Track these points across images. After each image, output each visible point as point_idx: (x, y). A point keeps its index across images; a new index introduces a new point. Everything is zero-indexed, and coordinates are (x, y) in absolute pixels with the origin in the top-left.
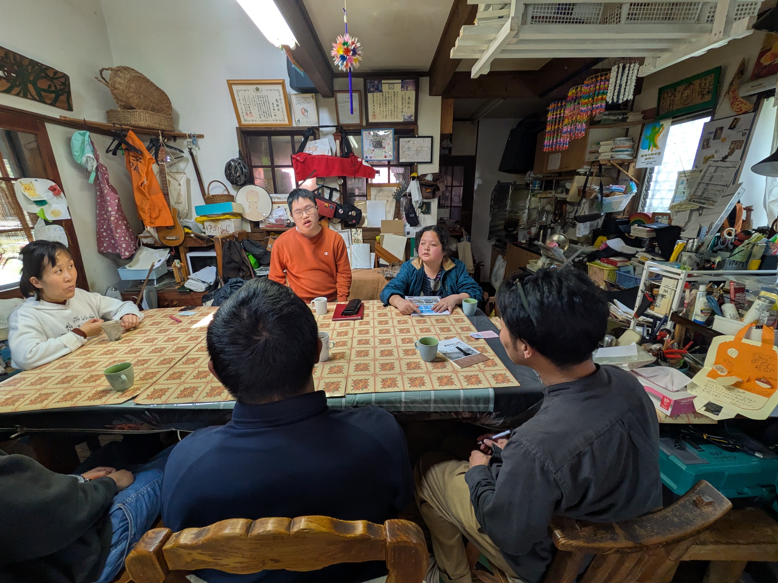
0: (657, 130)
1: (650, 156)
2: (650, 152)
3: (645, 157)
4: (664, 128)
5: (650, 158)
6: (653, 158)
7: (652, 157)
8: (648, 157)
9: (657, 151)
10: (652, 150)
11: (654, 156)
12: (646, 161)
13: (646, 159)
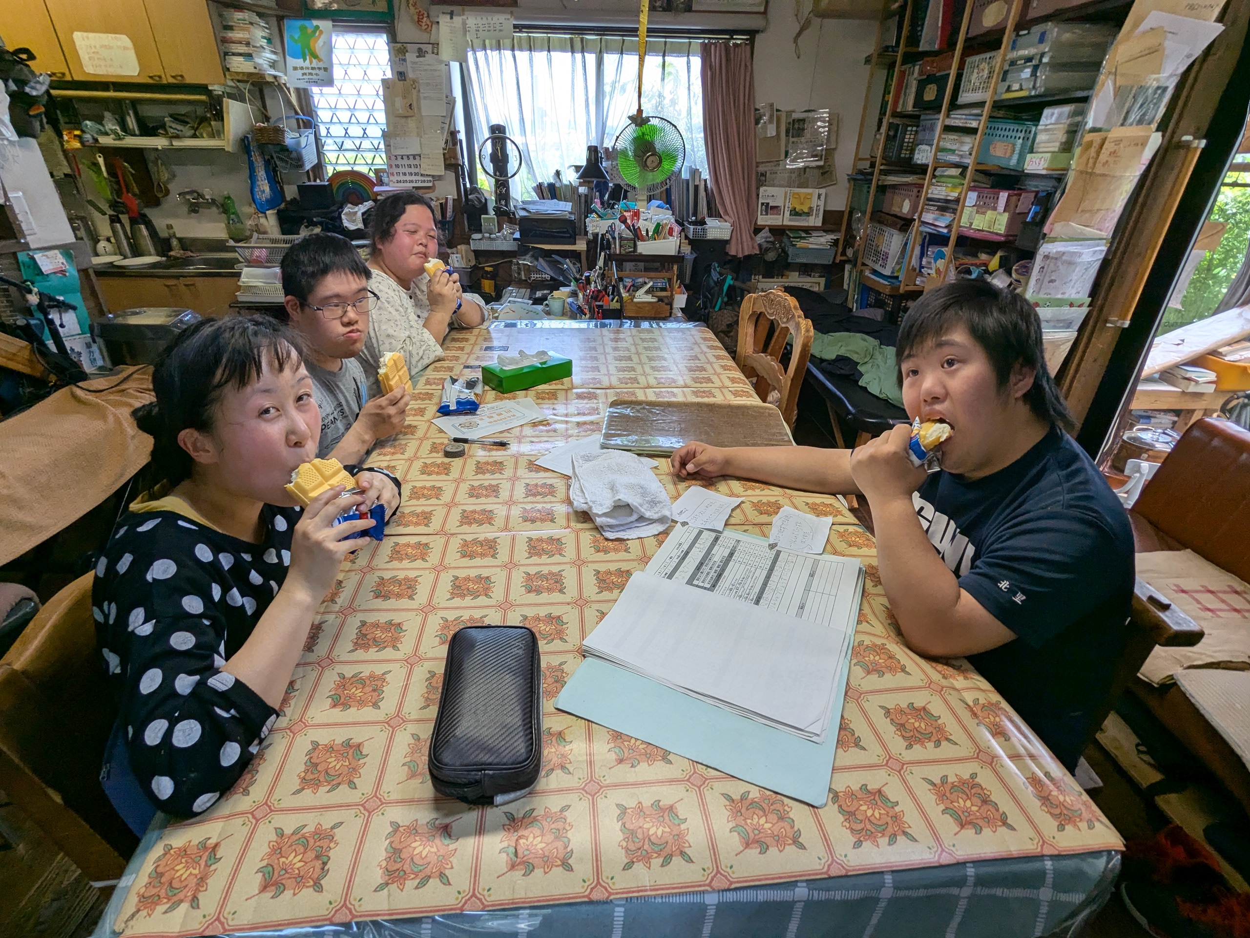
1: (310, 71)
2: (307, 63)
3: (301, 72)
4: (322, 33)
5: (311, 74)
6: (317, 74)
7: (313, 72)
8: (305, 71)
9: (321, 65)
10: (311, 62)
11: (317, 71)
12: (305, 77)
13: (304, 74)
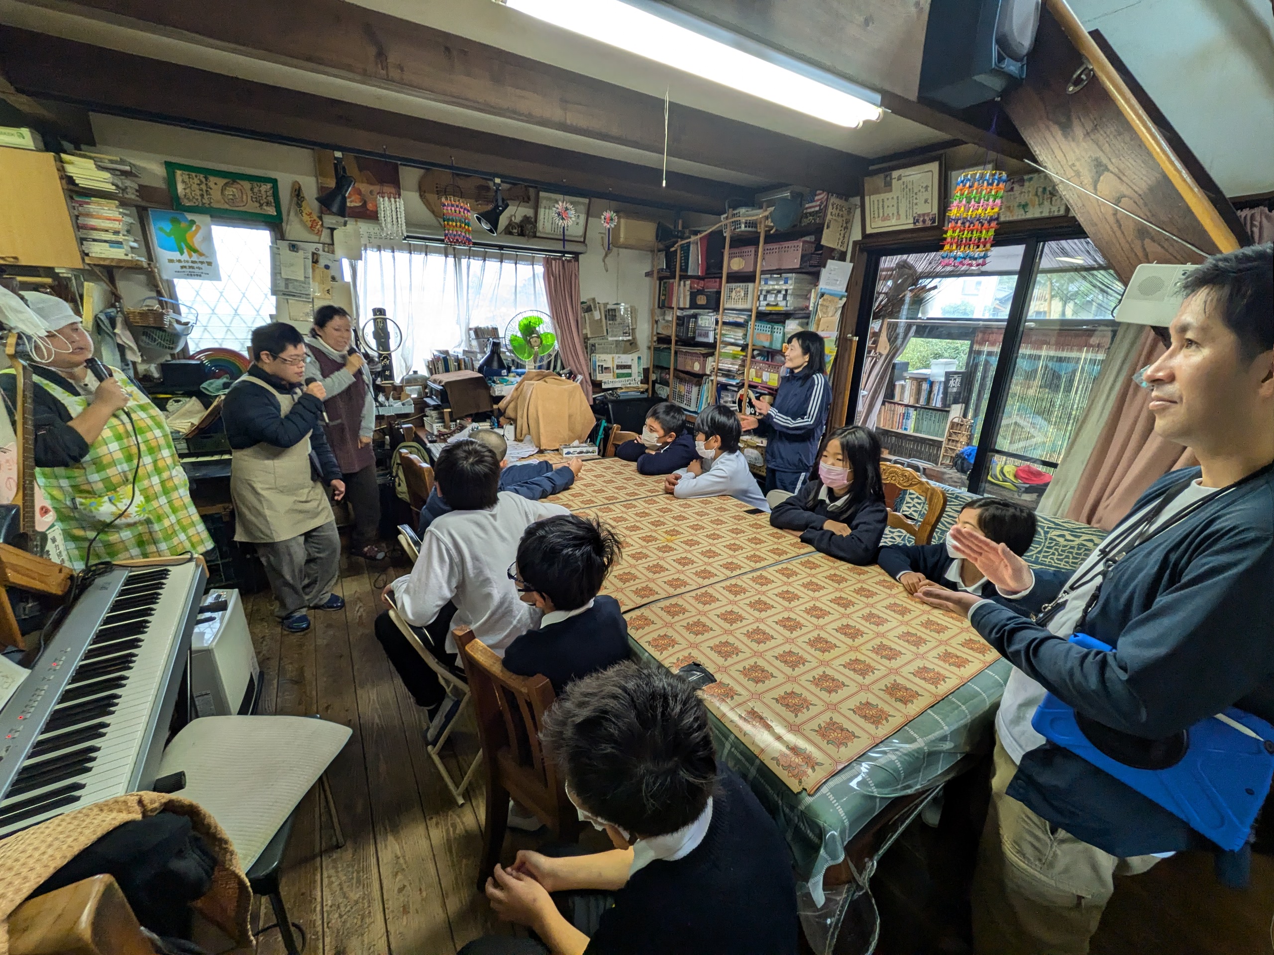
0: (183, 225)
3: (178, 264)
4: (198, 228)
5: (191, 267)
6: (199, 268)
7: (195, 265)
8: (183, 264)
11: (199, 265)
13: (182, 267)
